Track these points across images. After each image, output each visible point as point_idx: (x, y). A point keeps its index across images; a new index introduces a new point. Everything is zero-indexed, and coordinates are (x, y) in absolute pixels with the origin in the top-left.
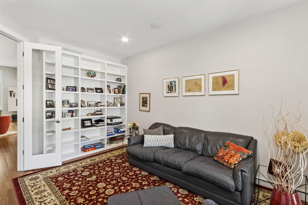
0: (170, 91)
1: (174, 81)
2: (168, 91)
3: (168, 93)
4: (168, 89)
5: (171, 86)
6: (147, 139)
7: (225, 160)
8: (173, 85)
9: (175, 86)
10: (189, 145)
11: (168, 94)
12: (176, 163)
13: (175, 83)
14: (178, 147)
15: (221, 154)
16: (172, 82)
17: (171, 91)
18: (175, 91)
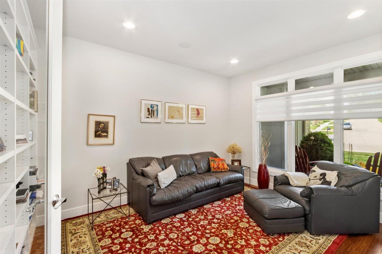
0: (150, 116)
1: (156, 105)
2: (148, 116)
3: (147, 117)
4: (148, 113)
5: (152, 110)
6: (162, 178)
7: (222, 168)
8: (155, 109)
9: (158, 110)
10: (188, 170)
11: (148, 119)
12: (215, 182)
13: (157, 107)
14: (180, 176)
15: (216, 166)
16: (153, 106)
17: (152, 116)
18: (157, 117)
